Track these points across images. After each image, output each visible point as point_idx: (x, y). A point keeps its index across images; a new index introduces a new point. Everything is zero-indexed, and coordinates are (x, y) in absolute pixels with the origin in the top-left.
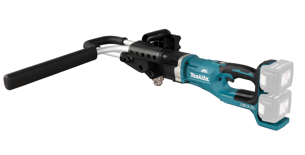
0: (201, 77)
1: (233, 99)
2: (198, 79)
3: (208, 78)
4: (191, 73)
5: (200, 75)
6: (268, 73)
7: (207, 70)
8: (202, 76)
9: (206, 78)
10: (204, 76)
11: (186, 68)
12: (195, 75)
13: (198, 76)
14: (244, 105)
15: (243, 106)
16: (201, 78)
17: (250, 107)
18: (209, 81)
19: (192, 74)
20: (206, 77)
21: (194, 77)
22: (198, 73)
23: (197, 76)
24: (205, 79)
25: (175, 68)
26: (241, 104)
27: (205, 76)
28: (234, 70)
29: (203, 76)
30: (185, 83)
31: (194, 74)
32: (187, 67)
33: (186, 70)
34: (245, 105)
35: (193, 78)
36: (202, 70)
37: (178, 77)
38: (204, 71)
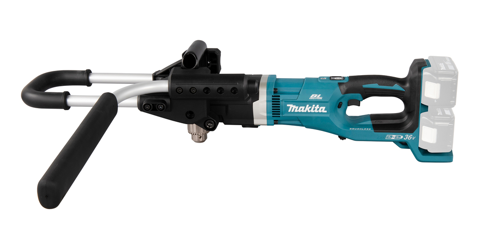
0: (310, 107)
1: (373, 131)
2: (304, 113)
3: (324, 108)
4: (288, 105)
5: (308, 106)
6: (443, 78)
7: (319, 95)
8: (312, 106)
9: (321, 108)
10: (316, 106)
11: (279, 99)
12: (298, 107)
13: (303, 108)
14: (393, 136)
15: (393, 138)
16: (310, 109)
17: (404, 137)
18: (326, 112)
19: (291, 106)
20: (320, 106)
21: (296, 111)
22: (303, 103)
23: (301, 108)
24: (318, 109)
25: (255, 104)
26: (388, 136)
27: (318, 106)
28: (365, 86)
29: (314, 106)
30: (275, 124)
31: (294, 107)
32: (279, 96)
33: (279, 102)
34: (395, 136)
35: (294, 112)
36: (311, 97)
37: (261, 117)
38: (315, 97)
